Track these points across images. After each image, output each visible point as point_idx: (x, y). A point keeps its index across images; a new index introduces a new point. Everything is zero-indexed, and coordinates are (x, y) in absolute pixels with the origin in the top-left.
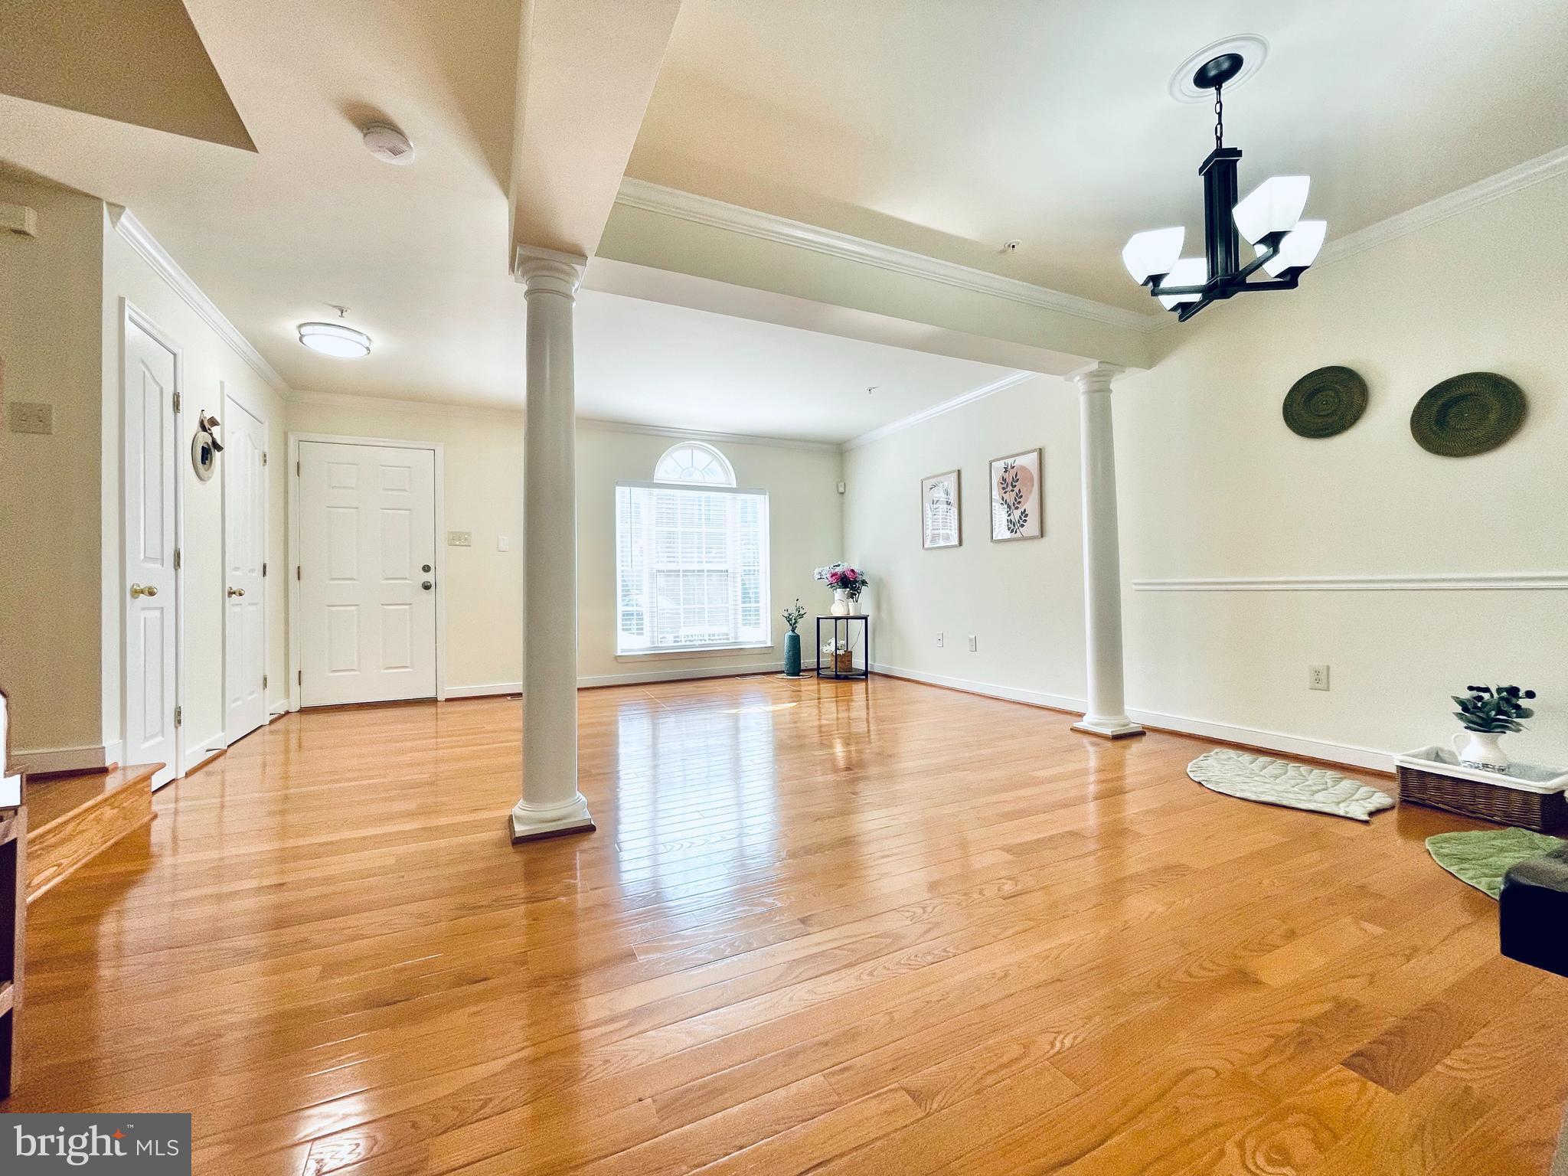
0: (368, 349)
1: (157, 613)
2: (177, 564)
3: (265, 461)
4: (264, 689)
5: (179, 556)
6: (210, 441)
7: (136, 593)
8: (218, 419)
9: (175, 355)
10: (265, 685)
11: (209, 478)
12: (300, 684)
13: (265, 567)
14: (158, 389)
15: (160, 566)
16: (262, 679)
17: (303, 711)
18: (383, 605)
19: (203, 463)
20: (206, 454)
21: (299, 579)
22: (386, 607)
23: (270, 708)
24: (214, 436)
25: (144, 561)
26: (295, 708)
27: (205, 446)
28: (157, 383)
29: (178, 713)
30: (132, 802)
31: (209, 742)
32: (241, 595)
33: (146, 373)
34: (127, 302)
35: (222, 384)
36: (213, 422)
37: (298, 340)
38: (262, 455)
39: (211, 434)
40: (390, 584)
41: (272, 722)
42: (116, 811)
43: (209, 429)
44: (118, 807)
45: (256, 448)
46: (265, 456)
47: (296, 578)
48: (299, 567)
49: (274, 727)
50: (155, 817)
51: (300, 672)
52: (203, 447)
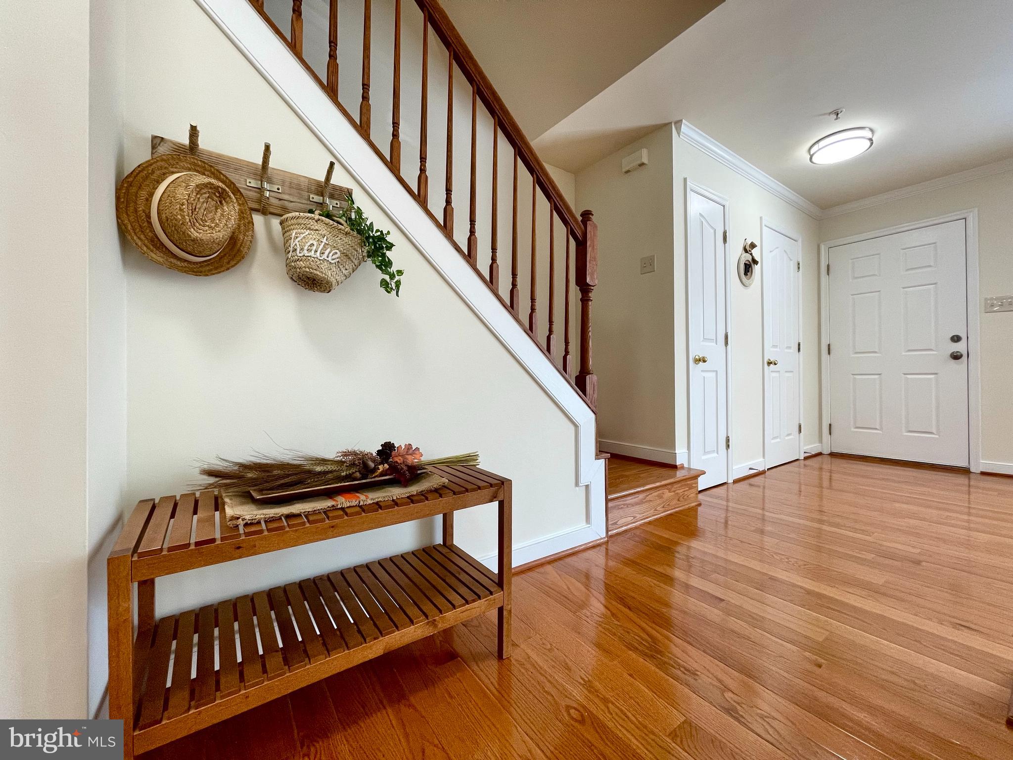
0: (871, 140)
1: (714, 374)
2: (726, 343)
3: (799, 268)
4: (799, 433)
5: (727, 338)
6: (750, 259)
7: (698, 361)
8: (757, 243)
9: (724, 206)
10: (800, 431)
11: (750, 285)
12: (830, 434)
13: (799, 345)
14: (712, 231)
15: (714, 344)
16: (798, 427)
17: (832, 455)
18: (905, 374)
19: (746, 274)
20: (748, 268)
21: (829, 353)
22: (909, 376)
23: (805, 448)
24: (753, 255)
25: (703, 341)
26: (826, 451)
27: (747, 262)
28: (712, 227)
29: (728, 440)
30: (684, 491)
31: (750, 463)
32: (775, 364)
33: (703, 221)
34: (688, 180)
35: (761, 218)
36: (753, 246)
37: (809, 161)
38: (796, 264)
39: (751, 254)
40: (915, 355)
41: (806, 458)
42: (673, 493)
43: (750, 251)
44: (674, 491)
45: (791, 260)
46: (799, 264)
47: (827, 352)
48: (829, 345)
49: (808, 462)
50: (700, 505)
51: (830, 425)
52: (745, 263)
